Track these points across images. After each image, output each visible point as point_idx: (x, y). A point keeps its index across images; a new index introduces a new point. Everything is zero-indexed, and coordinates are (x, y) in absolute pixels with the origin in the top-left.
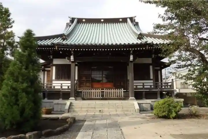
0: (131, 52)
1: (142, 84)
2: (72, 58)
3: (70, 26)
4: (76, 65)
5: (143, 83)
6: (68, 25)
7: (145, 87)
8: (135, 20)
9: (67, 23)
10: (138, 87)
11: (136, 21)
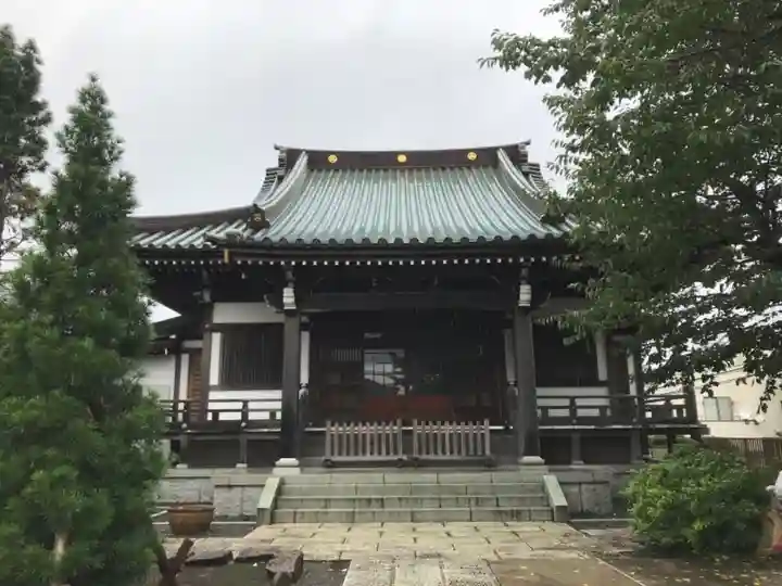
0: (524, 272)
1: (566, 402)
2: (289, 297)
3: (281, 179)
4: (303, 327)
5: (572, 399)
6: (273, 177)
7: (581, 413)
8: (526, 156)
9: (268, 170)
10: (552, 413)
11: (531, 160)
